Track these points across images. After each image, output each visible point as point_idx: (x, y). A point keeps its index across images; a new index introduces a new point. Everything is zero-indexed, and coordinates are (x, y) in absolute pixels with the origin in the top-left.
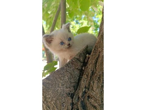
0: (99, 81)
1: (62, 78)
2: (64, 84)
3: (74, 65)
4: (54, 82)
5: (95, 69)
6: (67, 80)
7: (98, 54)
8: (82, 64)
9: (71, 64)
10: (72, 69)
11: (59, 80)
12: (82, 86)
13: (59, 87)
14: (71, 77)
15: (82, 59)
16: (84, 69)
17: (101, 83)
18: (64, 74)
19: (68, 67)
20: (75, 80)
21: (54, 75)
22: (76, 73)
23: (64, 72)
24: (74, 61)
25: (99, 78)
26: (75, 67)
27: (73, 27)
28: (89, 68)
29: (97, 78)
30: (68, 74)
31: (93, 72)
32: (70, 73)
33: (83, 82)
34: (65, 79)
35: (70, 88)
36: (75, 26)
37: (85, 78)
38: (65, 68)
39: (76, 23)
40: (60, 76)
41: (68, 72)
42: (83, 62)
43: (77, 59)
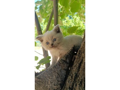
0: (81, 85)
1: (51, 77)
2: (52, 82)
3: (61, 67)
4: (44, 80)
5: (78, 72)
6: (55, 79)
7: (81, 58)
8: (68, 65)
9: (58, 66)
10: (59, 69)
11: (48, 79)
12: (67, 86)
13: (48, 84)
14: (59, 76)
15: (68, 61)
16: (70, 69)
17: (82, 88)
18: (52, 74)
19: (56, 68)
20: (61, 79)
21: (44, 75)
22: (63, 72)
23: (52, 73)
24: (60, 62)
25: (81, 83)
26: (62, 68)
27: (67, 22)
28: (74, 71)
29: (79, 82)
30: (56, 74)
31: (77, 74)
32: (57, 73)
33: (68, 83)
34: (53, 78)
35: (57, 85)
36: (69, 20)
37: (70, 79)
38: (53, 69)
39: (69, 18)
40: (49, 75)
41: (56, 72)
42: (69, 63)
43: (64, 61)
